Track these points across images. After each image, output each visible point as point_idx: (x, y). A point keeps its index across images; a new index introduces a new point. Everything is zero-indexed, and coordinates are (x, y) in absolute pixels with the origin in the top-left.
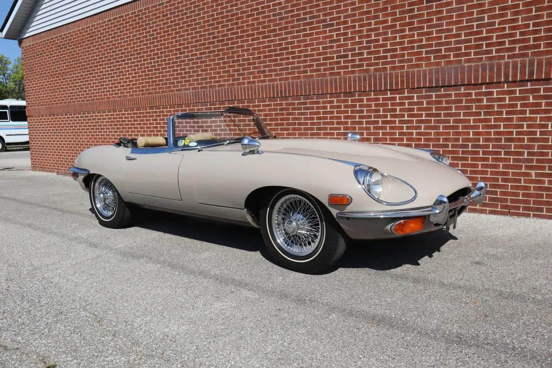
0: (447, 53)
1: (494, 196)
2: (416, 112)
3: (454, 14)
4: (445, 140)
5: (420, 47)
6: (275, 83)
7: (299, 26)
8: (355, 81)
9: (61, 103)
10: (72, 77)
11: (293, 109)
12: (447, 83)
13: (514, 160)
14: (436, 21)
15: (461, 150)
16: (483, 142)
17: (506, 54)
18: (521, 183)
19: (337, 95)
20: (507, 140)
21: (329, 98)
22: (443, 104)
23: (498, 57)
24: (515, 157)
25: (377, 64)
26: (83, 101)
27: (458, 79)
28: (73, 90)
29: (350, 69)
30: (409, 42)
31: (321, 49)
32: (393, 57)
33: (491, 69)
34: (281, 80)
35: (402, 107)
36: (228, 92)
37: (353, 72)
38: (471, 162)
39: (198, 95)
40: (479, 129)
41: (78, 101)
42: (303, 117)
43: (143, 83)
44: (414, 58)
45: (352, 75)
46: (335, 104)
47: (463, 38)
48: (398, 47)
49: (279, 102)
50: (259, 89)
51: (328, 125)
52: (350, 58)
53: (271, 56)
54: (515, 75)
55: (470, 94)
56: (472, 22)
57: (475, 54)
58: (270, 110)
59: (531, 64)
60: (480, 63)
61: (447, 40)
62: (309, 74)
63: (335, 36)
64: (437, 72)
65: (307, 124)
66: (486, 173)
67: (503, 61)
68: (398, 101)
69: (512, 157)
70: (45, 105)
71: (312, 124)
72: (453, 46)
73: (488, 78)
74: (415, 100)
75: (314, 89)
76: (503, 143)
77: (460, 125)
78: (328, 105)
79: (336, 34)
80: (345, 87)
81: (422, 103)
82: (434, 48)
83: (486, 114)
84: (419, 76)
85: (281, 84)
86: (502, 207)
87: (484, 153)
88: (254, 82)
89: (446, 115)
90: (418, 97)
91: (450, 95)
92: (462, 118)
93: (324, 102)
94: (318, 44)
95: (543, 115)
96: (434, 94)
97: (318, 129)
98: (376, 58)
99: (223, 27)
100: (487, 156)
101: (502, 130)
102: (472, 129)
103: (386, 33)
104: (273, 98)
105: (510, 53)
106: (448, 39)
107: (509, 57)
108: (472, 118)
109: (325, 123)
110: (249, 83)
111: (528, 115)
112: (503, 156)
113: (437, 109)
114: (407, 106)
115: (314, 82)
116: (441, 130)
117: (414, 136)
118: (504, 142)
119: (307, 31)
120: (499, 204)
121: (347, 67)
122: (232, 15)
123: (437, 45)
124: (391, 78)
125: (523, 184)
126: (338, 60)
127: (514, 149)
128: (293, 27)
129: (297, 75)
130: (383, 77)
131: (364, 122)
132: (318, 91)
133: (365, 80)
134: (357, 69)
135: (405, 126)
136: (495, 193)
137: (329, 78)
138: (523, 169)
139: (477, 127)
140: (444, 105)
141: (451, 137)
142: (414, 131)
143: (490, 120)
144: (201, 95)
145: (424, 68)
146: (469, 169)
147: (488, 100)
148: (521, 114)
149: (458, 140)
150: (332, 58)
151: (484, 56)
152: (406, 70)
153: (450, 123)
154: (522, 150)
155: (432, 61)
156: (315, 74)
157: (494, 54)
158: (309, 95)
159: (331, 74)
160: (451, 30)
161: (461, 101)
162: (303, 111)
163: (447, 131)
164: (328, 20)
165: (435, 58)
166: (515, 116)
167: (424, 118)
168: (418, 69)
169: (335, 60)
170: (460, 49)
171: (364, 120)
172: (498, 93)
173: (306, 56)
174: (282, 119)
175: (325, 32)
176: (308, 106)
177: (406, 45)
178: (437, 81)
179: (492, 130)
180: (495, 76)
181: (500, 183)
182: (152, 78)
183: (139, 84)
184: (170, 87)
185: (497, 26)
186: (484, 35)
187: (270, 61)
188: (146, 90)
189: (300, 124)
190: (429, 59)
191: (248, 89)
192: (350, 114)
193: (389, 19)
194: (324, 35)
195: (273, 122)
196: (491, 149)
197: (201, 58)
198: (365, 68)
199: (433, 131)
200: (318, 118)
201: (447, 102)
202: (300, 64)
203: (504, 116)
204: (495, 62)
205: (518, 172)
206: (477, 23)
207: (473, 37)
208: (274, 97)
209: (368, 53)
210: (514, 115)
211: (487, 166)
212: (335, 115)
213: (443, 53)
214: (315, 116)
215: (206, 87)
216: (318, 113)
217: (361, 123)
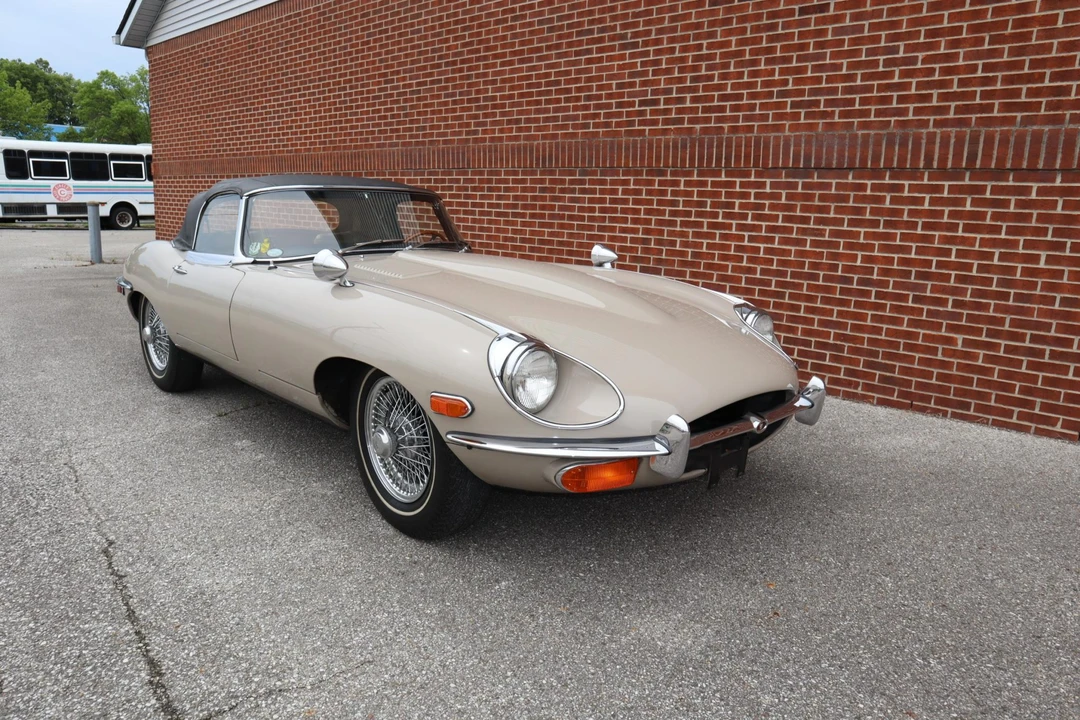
0: (829, 109)
1: (888, 374)
2: (767, 212)
3: (846, 37)
4: (814, 266)
5: (782, 94)
6: (535, 143)
7: (580, 43)
8: (667, 147)
9: (202, 157)
10: (220, 115)
11: (562, 191)
12: (824, 163)
13: (930, 313)
14: (814, 49)
15: (839, 286)
16: (878, 275)
17: (932, 118)
18: (937, 355)
19: (636, 170)
20: (919, 275)
21: (623, 176)
22: (814, 201)
23: (916, 123)
24: (932, 308)
25: (707, 120)
26: (234, 155)
27: (844, 156)
28: (221, 135)
29: (660, 127)
30: (765, 84)
31: (614, 87)
32: (735, 108)
33: (903, 144)
34: (544, 137)
35: (744, 201)
36: (458, 153)
37: (665, 132)
38: (855, 310)
39: (411, 155)
40: (874, 251)
41: (227, 155)
42: (577, 205)
43: (326, 130)
44: (771, 113)
45: (663, 137)
46: (632, 187)
47: (859, 82)
48: (745, 92)
49: (538, 177)
50: (507, 152)
51: (617, 222)
52: (662, 107)
53: (530, 94)
54: (943, 159)
55: (863, 187)
56: (876, 55)
57: (878, 113)
58: (524, 189)
59: (974, 140)
60: (884, 132)
61: (830, 85)
62: (591, 130)
63: (639, 65)
64: (808, 142)
65: (582, 218)
66: (878, 331)
67: (924, 131)
68: (738, 189)
69: (925, 307)
70: (179, 158)
71: (591, 219)
72: (839, 96)
73: (896, 159)
74: (768, 190)
76: (912, 280)
77: (842, 241)
78: (620, 188)
79: (641, 62)
81: (779, 197)
82: (806, 98)
83: (888, 224)
84: (776, 147)
85: (544, 144)
86: (902, 394)
87: (879, 295)
88: (501, 139)
89: (819, 221)
90: (773, 185)
91: (828, 186)
92: (845, 228)
93: (613, 182)
94: (610, 77)
95: (987, 236)
96: (800, 181)
97: (601, 229)
98: (706, 110)
99: (456, 39)
100: (883, 301)
101: (913, 256)
102: (862, 250)
103: (726, 66)
105: (938, 117)
106: (832, 83)
107: (937, 124)
108: (862, 230)
109: (612, 220)
110: (492, 139)
111: (960, 233)
112: (910, 304)
113: (804, 209)
114: (752, 200)
115: (599, 146)
116: (808, 248)
117: (761, 255)
118: (915, 279)
119: (592, 53)
120: (897, 388)
121: (655, 122)
122: (472, 19)
123: (813, 92)
124: (729, 146)
125: (940, 357)
126: (642, 108)
127: (931, 292)
128: (570, 45)
129: (571, 131)
130: (715, 144)
131: (679, 223)
132: (604, 162)
133: (684, 147)
134: (672, 127)
135: (746, 234)
136: (891, 369)
137: (624, 139)
138: (944, 329)
139: (871, 248)
140: (817, 203)
141: (824, 261)
142: (762, 246)
143: (892, 237)
144: (415, 156)
145: (787, 133)
146: (850, 322)
147: (893, 200)
148: (948, 230)
149: (835, 268)
150: (632, 104)
151: (893, 119)
152: (755, 134)
153: (824, 236)
154: (944, 296)
155: (802, 121)
156: (601, 130)
157: (911, 117)
158: (588, 168)
159: (629, 133)
160: (839, 67)
161: (846, 199)
162: (577, 195)
163: (818, 250)
164: (629, 35)
165: (808, 115)
166: (937, 233)
167: (780, 223)
168: (777, 134)
169: (637, 108)
170: (852, 102)
171: (679, 219)
172: (912, 188)
173: (588, 98)
174: (543, 207)
175: (622, 57)
176: (587, 186)
177: (759, 90)
178: (808, 158)
179: (896, 256)
180: (909, 156)
181: (901, 352)
182: (341, 122)
183: (321, 131)
184: (367, 140)
185: (919, 66)
186: (896, 80)
187: (529, 103)
188: (331, 142)
190: (796, 116)
191: (490, 151)
192: (655, 207)
193: (734, 39)
194: (621, 63)
196: (890, 290)
197: (419, 92)
198: (686, 125)
199: (793, 248)
201: (822, 198)
202: (578, 113)
203: (919, 231)
204: (911, 131)
205: (934, 335)
206: (885, 57)
207: (875, 83)
208: (531, 168)
209: (694, 100)
210: (935, 230)
211: (881, 319)
212: (631, 206)
213: (822, 108)
214: (597, 206)
215: (423, 143)
216: (603, 201)
217: (672, 223)
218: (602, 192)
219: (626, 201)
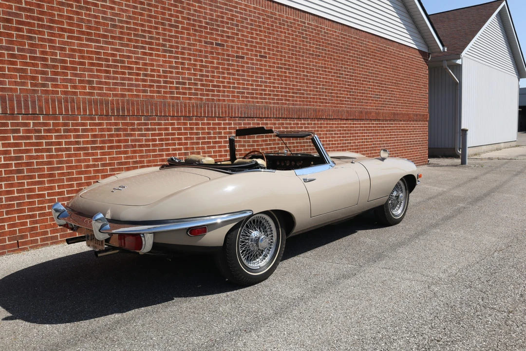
3: (250, 70)
6: (110, 99)
11: (133, 130)
19: (178, 118)
21: (171, 120)
29: (188, 96)
30: (228, 83)
31: (161, 71)
34: (115, 95)
42: (144, 138)
45: (190, 102)
46: (176, 126)
49: (113, 121)
51: (170, 146)
52: (188, 86)
63: (174, 62)
65: (148, 146)
68: (223, 126)
71: (154, 145)
74: (233, 126)
75: (156, 111)
78: (170, 127)
80: (186, 111)
92: (256, 139)
93: (166, 124)
94: (158, 66)
96: (242, 122)
97: (161, 150)
104: (105, 116)
106: (248, 86)
109: (167, 145)
115: (157, 104)
126: (178, 86)
129: (135, 93)
130: (213, 106)
131: (200, 143)
132: (161, 112)
134: (193, 97)
145: (237, 104)
150: (173, 83)
158: (150, 116)
162: (143, 132)
171: (200, 141)
174: (118, 141)
175: (166, 56)
176: (150, 127)
189: (140, 146)
190: (239, 97)
192: (189, 136)
195: (106, 145)
198: (199, 97)
200: (161, 140)
202: (139, 83)
206: (260, 80)
207: (259, 88)
208: (107, 115)
209: (201, 85)
212: (176, 136)
214: (157, 138)
216: (161, 134)
217: (198, 143)
218: (160, 129)
219: (173, 134)
